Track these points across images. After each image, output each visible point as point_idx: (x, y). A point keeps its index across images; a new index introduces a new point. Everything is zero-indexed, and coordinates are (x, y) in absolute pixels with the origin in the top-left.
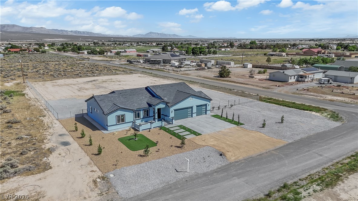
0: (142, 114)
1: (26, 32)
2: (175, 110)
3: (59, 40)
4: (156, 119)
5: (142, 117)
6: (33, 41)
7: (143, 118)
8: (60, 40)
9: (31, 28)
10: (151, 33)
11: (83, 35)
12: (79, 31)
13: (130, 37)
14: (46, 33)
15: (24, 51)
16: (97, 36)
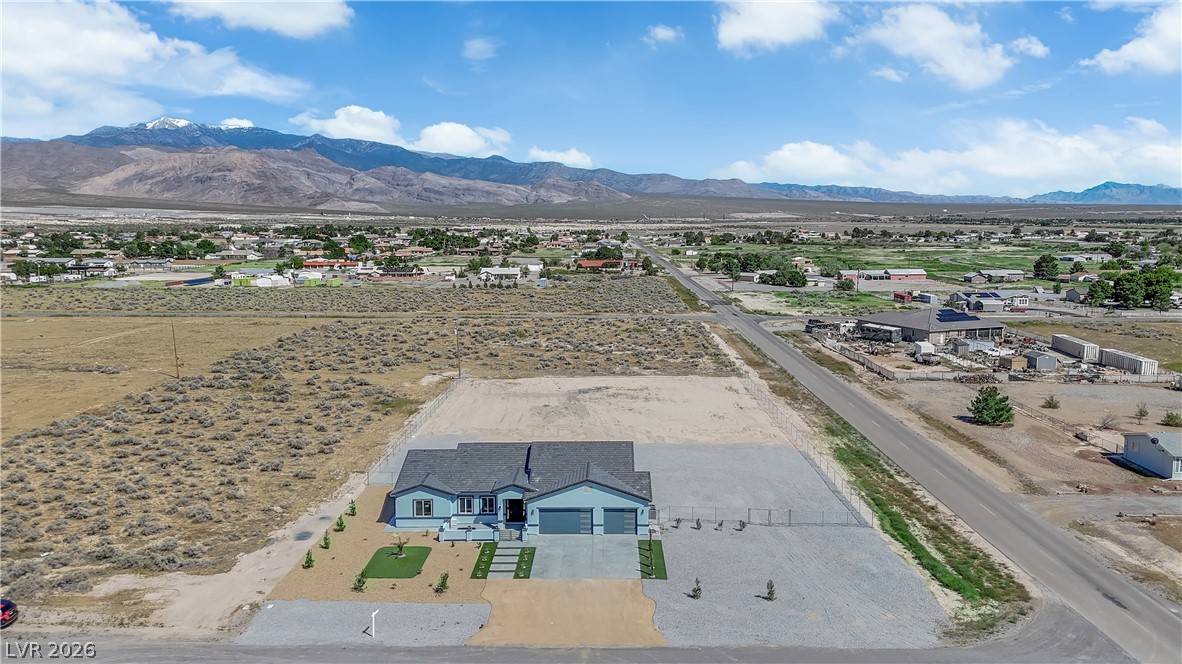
0: (477, 504)
1: (691, 193)
2: (542, 510)
3: (773, 215)
4: (501, 522)
5: (477, 512)
6: (702, 219)
7: (480, 514)
8: (774, 217)
9: (706, 182)
10: (1107, 185)
11: (853, 200)
12: (841, 188)
13: (1018, 202)
14: (742, 196)
15: (611, 267)
16: (896, 200)
